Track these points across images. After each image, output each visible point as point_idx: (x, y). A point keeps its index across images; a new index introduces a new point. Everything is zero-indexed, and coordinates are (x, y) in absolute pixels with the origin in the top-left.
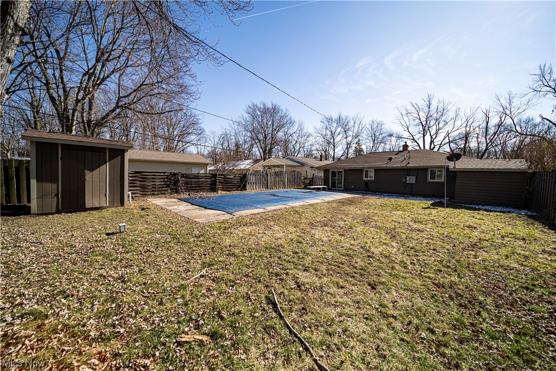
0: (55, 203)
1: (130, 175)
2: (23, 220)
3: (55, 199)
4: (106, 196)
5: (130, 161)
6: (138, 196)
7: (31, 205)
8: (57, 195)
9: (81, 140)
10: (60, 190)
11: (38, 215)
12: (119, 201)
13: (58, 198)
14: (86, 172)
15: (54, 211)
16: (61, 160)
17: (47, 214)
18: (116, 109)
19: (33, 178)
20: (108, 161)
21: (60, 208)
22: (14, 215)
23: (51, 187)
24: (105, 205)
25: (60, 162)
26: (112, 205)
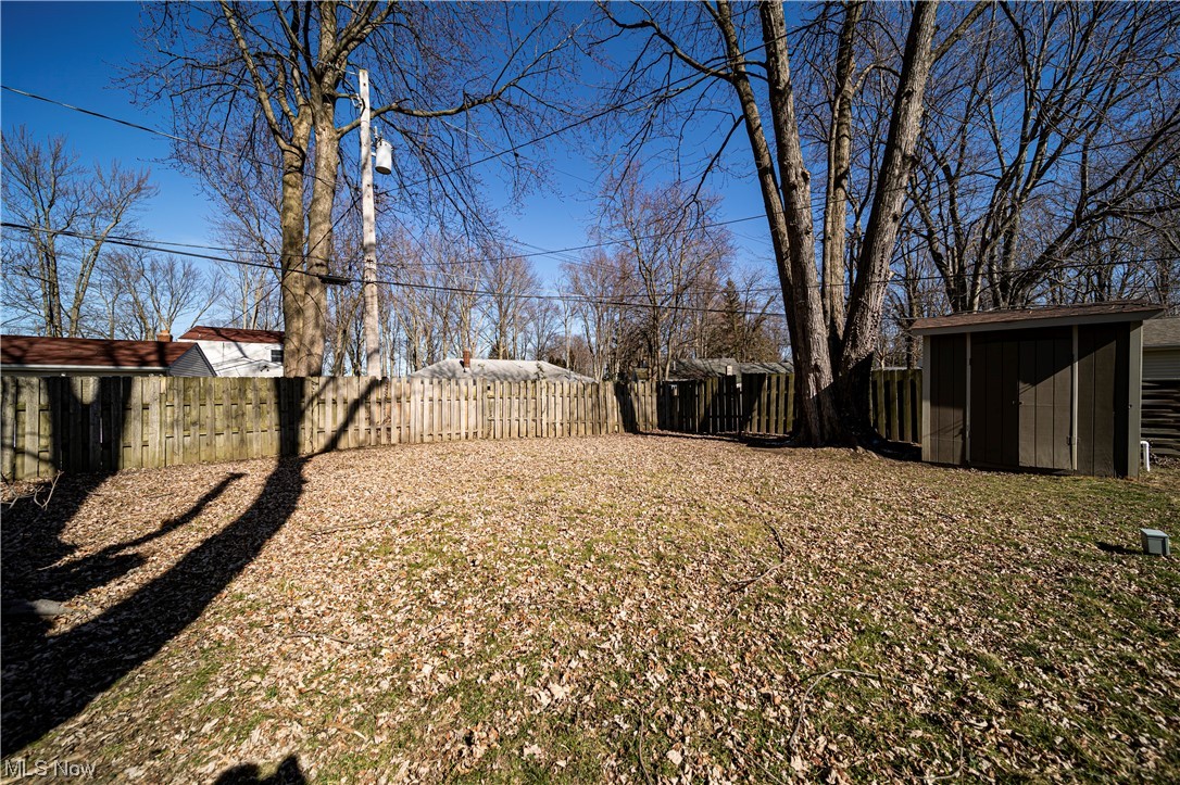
0: (960, 446)
1: (1148, 392)
2: (912, 468)
3: (959, 440)
4: (1070, 444)
5: (1148, 352)
6: (1169, 456)
7: (922, 446)
8: (963, 432)
9: (1011, 319)
10: (968, 423)
11: (933, 464)
12: (1111, 462)
13: (964, 438)
14: (1021, 385)
15: (957, 462)
16: (971, 364)
17: (946, 466)
18: (1074, 229)
19: (926, 399)
20: (1076, 357)
21: (968, 458)
22: (900, 459)
23: (952, 416)
24: (1067, 466)
25: (969, 367)
26: (1088, 467)
